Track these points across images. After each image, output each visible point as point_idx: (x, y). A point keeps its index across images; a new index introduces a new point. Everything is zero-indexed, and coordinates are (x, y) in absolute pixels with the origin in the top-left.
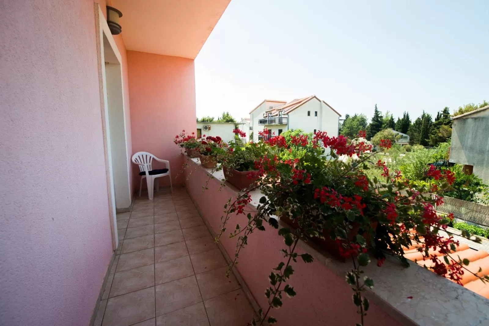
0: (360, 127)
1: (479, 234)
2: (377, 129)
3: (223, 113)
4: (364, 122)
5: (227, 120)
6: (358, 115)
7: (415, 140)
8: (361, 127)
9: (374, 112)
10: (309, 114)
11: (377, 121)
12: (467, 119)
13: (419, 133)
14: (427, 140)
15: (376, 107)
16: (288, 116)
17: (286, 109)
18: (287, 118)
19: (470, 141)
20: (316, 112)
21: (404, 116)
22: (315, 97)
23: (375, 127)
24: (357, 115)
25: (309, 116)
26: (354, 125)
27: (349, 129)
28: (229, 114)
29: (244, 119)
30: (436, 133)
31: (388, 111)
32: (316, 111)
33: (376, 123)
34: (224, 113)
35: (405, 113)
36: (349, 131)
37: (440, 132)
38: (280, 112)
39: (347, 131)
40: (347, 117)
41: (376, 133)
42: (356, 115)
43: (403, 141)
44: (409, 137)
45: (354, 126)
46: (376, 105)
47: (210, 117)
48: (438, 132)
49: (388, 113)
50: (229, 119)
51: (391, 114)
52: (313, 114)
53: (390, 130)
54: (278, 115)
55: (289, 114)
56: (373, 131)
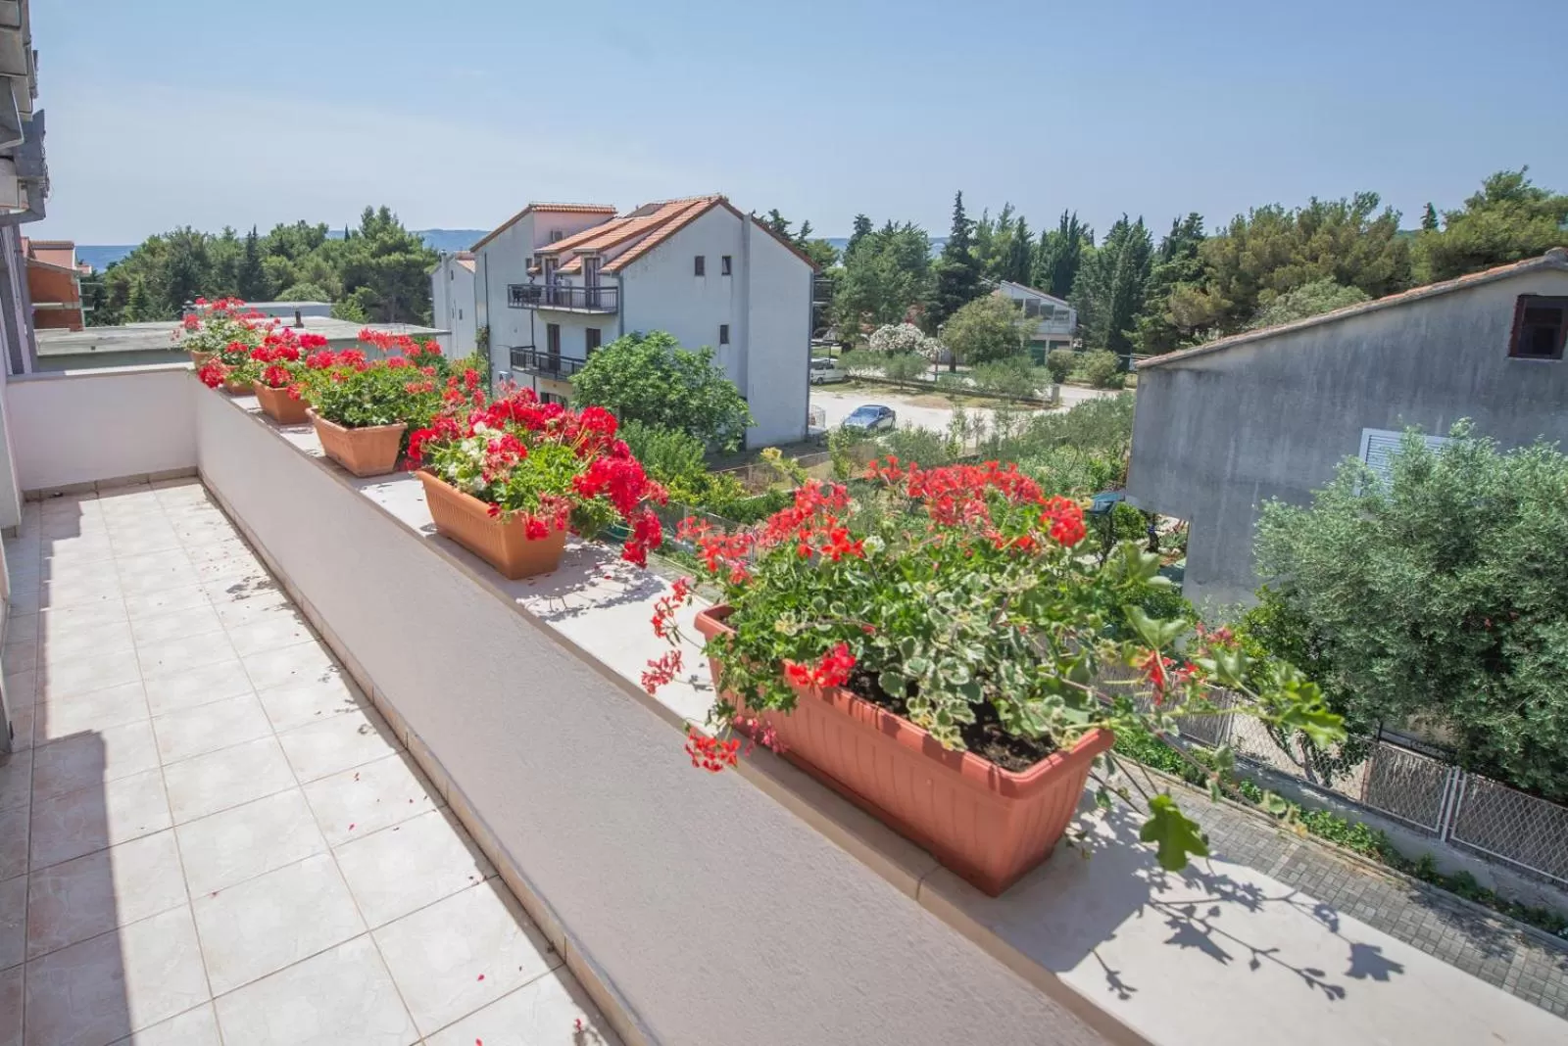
0: (903, 278)
1: (1166, 766)
2: (962, 287)
3: (362, 212)
4: (920, 257)
5: (384, 243)
6: (896, 225)
7: (1093, 324)
8: (907, 276)
9: (952, 223)
10: (699, 267)
11: (963, 257)
12: (1177, 370)
13: (1106, 299)
14: (1127, 334)
15: (959, 201)
16: (621, 280)
17: (610, 253)
18: (616, 288)
19: (1182, 442)
20: (727, 260)
21: (1064, 226)
22: (723, 201)
23: (954, 281)
24: (893, 225)
25: (699, 279)
26: (883, 271)
27: (862, 284)
28: (391, 214)
29: (451, 258)
30: (1157, 309)
31: (1007, 205)
32: (727, 254)
33: (958, 265)
34: (369, 213)
35: (1067, 218)
36: (863, 294)
37: (1168, 308)
38: (591, 262)
39: (856, 293)
40: (859, 226)
41: (957, 305)
42: (889, 227)
43: (1054, 330)
44: (1073, 312)
45: (884, 275)
46: (960, 194)
47: (307, 223)
48: (1162, 305)
49: (1006, 213)
50: (391, 242)
51: (1017, 218)
52: (713, 265)
53: (1007, 292)
54: (583, 270)
55: (624, 273)
56: (948, 296)
